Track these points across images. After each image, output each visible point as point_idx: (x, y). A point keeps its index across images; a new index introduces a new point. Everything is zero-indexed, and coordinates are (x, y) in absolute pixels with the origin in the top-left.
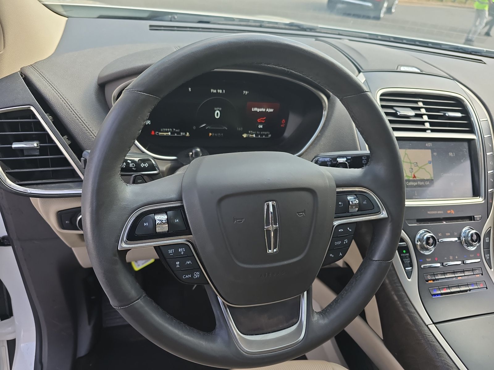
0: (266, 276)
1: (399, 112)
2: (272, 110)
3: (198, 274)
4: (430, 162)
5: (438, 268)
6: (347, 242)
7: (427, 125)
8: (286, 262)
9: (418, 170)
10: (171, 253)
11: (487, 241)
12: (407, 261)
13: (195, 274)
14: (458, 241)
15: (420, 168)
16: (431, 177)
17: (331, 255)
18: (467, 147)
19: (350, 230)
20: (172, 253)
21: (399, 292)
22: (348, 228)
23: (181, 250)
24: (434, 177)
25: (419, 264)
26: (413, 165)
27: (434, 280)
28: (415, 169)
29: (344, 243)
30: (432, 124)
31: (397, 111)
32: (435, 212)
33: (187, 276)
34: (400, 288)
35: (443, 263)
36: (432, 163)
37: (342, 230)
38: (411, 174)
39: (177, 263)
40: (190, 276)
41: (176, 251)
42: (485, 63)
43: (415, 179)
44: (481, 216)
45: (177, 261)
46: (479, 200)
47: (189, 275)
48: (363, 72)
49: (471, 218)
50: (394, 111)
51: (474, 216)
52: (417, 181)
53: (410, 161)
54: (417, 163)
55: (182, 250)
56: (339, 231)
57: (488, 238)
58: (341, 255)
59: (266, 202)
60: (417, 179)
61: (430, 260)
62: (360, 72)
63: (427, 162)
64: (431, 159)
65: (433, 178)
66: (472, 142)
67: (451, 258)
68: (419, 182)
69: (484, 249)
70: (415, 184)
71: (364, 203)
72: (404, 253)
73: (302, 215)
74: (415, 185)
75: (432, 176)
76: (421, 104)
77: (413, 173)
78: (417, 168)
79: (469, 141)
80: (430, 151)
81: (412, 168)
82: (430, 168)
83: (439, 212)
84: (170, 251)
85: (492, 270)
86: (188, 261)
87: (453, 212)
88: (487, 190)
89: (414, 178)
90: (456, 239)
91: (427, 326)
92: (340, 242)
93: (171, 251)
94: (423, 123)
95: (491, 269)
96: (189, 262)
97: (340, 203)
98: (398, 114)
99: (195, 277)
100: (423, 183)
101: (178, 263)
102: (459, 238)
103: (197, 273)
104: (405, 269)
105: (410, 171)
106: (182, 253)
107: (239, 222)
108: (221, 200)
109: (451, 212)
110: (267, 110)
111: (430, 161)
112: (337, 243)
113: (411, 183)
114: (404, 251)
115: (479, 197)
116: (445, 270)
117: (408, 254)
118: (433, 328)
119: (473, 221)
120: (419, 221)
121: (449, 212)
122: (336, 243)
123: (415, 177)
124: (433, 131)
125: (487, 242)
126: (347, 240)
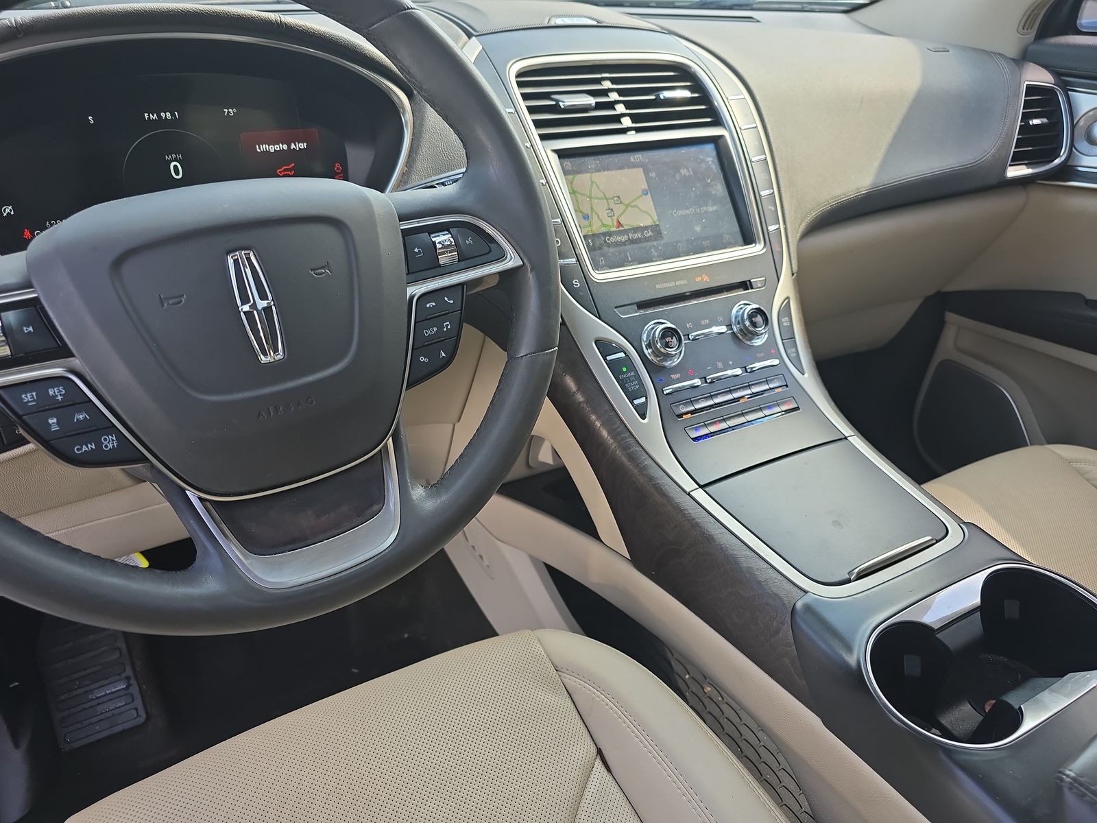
0: (272, 414)
1: (563, 102)
2: (302, 146)
3: (113, 440)
4: (645, 192)
5: (697, 388)
6: (449, 327)
7: (626, 122)
8: (310, 378)
9: (625, 211)
10: (29, 402)
11: (785, 324)
12: (634, 386)
13: (105, 439)
14: (728, 332)
15: (627, 206)
16: (654, 221)
17: (422, 359)
18: (714, 153)
19: (452, 302)
20: (31, 401)
21: (630, 448)
22: (446, 299)
23: (54, 392)
24: (659, 219)
25: (657, 388)
26: (611, 202)
27: (692, 412)
28: (618, 209)
29: (445, 329)
30: (634, 118)
31: (557, 101)
32: (672, 284)
33: (84, 448)
34: (630, 440)
35: (705, 378)
36: (649, 194)
37: (434, 304)
38: (612, 220)
39: (51, 421)
40: (94, 447)
41: (43, 395)
42: (758, 21)
43: (621, 229)
44: (764, 278)
45: (52, 417)
46: (757, 249)
47: (89, 445)
48: (476, 36)
49: (745, 285)
50: (554, 103)
51: (749, 281)
52: (626, 232)
53: (605, 195)
54: (619, 197)
55: (56, 391)
56: (428, 306)
57: (787, 319)
58: (444, 355)
59: (228, 253)
60: (626, 227)
61: (678, 376)
62: (469, 36)
63: (640, 193)
64: (645, 186)
65: (657, 223)
66: (720, 141)
67: (720, 365)
68: (631, 235)
69: (782, 340)
70: (624, 238)
71: (468, 242)
72: (624, 373)
73: (324, 273)
74: (623, 240)
75: (656, 218)
76: (607, 85)
77: (615, 219)
78: (622, 207)
79: (715, 140)
80: (641, 169)
81: (611, 207)
82: (647, 203)
83: (678, 283)
84: (26, 397)
85: (806, 375)
86: (80, 412)
87: (706, 278)
88: (767, 228)
89: (619, 227)
90: (723, 329)
91: (689, 494)
92: (435, 329)
93: (29, 397)
94: (617, 119)
95: (803, 374)
96: (81, 417)
97: (416, 250)
98: (562, 107)
99: (106, 446)
100: (639, 235)
101: (55, 420)
102: (729, 326)
103: (110, 437)
104: (632, 403)
105: (607, 214)
106: (60, 398)
107: (173, 304)
108: (118, 263)
109: (703, 280)
110: (293, 146)
111: (646, 190)
112: (429, 333)
113: (613, 239)
114: (624, 369)
115: (754, 245)
116: (712, 388)
117: (632, 374)
118: (700, 495)
119: (750, 291)
120: (642, 305)
121: (698, 279)
122: (427, 333)
123: (619, 224)
124: (638, 130)
125: (787, 326)
126: (448, 323)
